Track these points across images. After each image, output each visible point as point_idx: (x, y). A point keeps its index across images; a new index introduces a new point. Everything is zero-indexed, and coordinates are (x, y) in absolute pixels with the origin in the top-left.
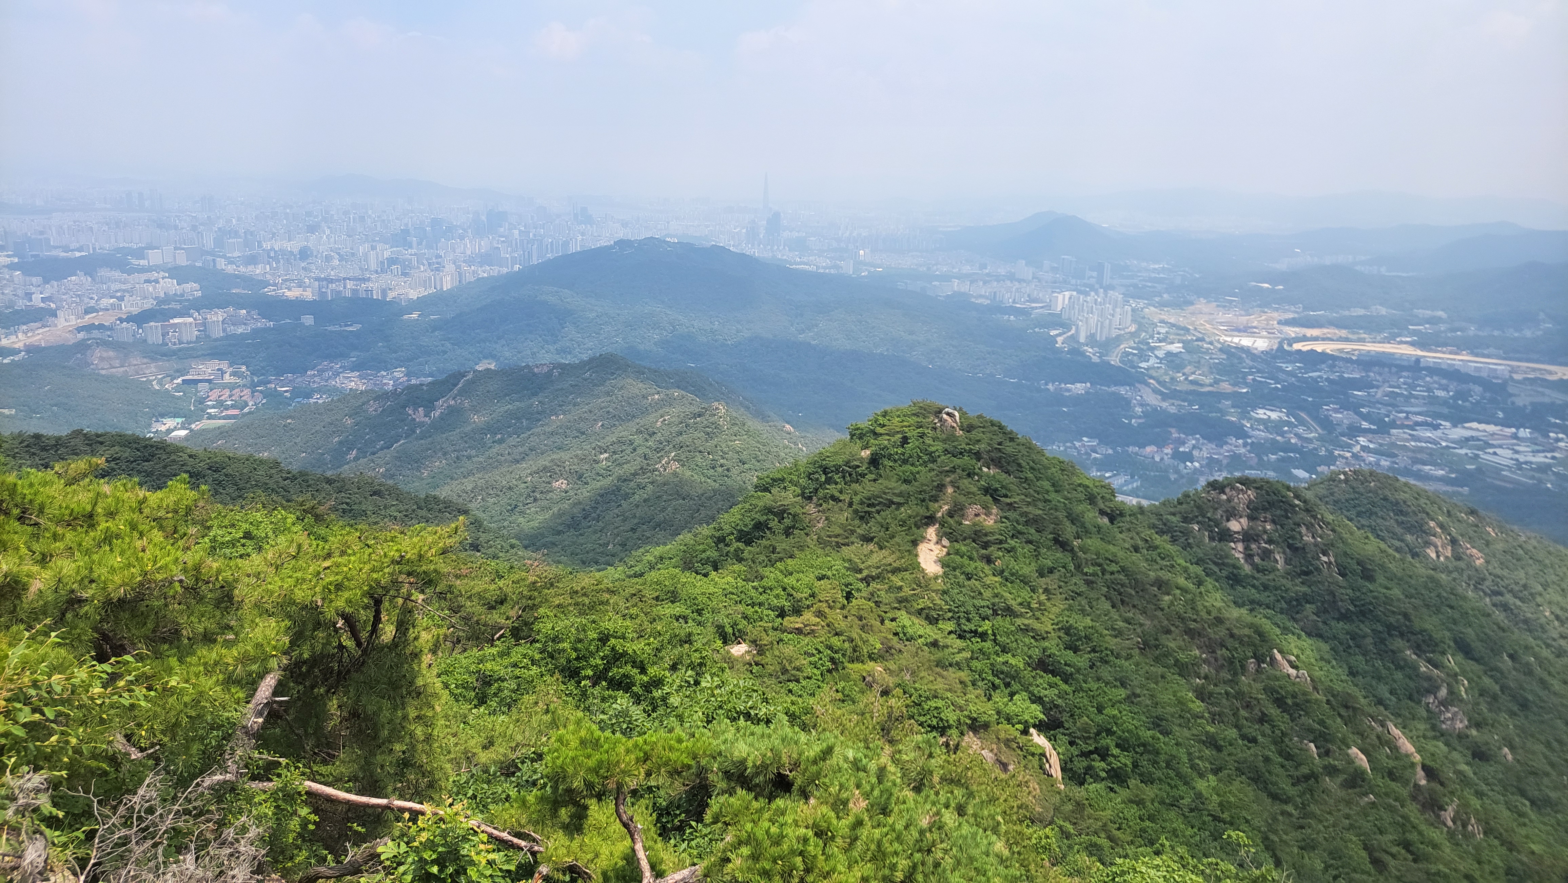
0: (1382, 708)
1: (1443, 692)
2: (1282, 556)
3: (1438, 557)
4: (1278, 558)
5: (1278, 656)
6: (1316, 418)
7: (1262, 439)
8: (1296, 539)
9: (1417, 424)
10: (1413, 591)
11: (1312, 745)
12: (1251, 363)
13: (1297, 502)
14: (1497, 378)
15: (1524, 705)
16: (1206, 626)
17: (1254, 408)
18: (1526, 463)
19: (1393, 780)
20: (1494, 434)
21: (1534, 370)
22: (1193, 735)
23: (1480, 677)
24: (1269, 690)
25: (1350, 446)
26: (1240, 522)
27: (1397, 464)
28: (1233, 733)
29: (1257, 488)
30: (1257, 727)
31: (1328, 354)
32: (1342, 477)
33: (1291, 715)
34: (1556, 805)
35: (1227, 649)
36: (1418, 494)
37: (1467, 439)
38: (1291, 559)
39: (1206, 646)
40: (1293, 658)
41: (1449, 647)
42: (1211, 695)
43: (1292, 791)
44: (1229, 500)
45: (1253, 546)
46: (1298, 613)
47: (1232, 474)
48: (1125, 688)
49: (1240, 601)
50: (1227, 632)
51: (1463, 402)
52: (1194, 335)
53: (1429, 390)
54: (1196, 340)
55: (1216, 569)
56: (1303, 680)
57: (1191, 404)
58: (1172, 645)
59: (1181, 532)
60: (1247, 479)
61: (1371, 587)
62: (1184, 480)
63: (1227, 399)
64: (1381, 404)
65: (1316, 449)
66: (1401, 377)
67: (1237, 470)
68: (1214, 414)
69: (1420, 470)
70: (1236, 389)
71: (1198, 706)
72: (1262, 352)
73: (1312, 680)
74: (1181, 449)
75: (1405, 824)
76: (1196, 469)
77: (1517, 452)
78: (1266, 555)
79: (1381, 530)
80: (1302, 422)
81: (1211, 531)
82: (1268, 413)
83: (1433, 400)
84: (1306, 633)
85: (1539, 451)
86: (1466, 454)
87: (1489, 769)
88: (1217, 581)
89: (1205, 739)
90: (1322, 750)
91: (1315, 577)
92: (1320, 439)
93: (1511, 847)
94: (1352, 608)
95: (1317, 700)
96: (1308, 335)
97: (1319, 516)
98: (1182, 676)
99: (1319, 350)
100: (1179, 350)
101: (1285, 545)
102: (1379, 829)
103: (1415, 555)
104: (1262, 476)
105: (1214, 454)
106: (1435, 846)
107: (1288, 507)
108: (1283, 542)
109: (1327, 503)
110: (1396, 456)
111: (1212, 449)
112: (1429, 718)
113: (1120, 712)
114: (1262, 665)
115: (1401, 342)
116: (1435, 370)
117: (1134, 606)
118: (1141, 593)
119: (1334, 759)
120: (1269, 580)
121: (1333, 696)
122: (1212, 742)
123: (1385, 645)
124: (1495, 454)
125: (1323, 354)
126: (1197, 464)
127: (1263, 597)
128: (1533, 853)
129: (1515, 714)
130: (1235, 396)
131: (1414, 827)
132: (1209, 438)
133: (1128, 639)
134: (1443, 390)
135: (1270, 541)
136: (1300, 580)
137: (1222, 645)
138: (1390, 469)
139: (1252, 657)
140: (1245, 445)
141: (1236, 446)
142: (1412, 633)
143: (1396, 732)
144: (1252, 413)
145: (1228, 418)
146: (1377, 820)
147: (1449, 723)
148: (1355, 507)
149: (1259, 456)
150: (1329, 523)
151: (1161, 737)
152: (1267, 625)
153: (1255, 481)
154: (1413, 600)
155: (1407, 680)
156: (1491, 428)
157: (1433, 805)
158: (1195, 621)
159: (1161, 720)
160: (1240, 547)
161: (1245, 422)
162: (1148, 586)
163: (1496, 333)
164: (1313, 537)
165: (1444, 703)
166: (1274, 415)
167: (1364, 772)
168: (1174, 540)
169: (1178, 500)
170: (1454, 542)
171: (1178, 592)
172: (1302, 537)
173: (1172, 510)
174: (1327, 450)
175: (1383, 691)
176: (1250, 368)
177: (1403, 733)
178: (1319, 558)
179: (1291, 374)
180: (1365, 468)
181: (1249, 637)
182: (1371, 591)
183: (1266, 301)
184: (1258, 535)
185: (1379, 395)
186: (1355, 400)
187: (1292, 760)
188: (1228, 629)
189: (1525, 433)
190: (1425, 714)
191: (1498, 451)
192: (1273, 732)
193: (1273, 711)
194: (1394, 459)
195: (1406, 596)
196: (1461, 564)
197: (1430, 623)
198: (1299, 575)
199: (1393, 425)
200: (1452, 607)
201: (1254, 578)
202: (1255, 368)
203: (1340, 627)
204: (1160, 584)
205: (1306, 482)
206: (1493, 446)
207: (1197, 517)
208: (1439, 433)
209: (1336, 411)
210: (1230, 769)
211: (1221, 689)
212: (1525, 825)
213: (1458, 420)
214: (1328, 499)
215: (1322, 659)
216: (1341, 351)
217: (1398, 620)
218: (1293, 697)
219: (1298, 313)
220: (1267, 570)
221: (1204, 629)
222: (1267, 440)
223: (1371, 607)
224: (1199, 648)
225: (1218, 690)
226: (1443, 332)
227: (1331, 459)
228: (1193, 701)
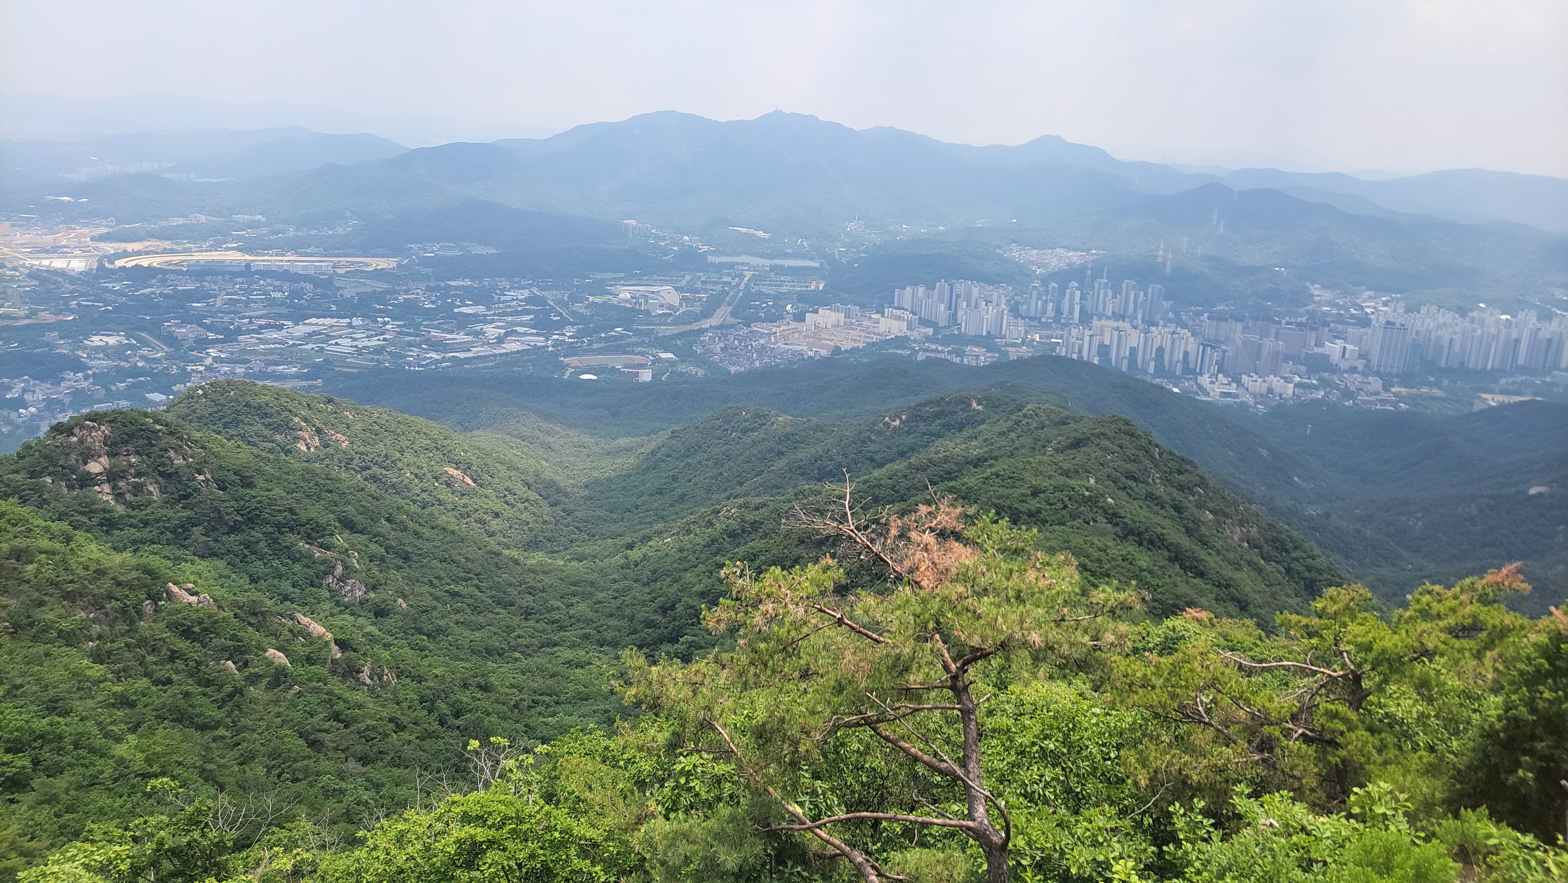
0: (288, 603)
1: (339, 570)
2: (155, 486)
3: (308, 448)
4: (152, 489)
5: (175, 589)
6: (158, 337)
7: (104, 368)
8: (166, 465)
9: (261, 327)
10: (293, 486)
11: (230, 663)
12: (72, 287)
13: (159, 427)
14: (324, 274)
15: (406, 558)
16: (86, 583)
17: (87, 336)
18: (364, 348)
19: (313, 664)
20: (331, 327)
21: (352, 263)
22: (99, 702)
23: (366, 546)
24: (172, 626)
25: (201, 360)
26: (99, 462)
27: (251, 369)
28: (144, 682)
29: (110, 422)
30: (169, 666)
31: (154, 268)
32: (200, 392)
33: (201, 642)
34: (446, 630)
35: (117, 600)
36: (278, 394)
37: (310, 335)
38: (166, 487)
39: (92, 605)
40: (190, 586)
41: (335, 527)
42: (109, 653)
43: (218, 715)
44: (81, 441)
45: (121, 484)
46: (186, 539)
49: (121, 545)
50: (112, 582)
51: (299, 300)
53: (265, 293)
55: (84, 519)
56: (206, 603)
57: (8, 342)
58: (50, 616)
59: (30, 489)
60: (97, 414)
61: (253, 493)
62: (21, 431)
63: (50, 330)
64: (222, 312)
65: (167, 368)
66: (236, 284)
67: (84, 406)
68: (40, 350)
69: (274, 371)
70: (60, 317)
71: (97, 670)
72: (81, 273)
73: (215, 600)
74: (8, 396)
75: (331, 699)
76: (32, 415)
77: (355, 340)
78: (138, 489)
79: (251, 436)
80: (146, 344)
81: (69, 480)
82: (105, 339)
83: (270, 302)
84: (199, 556)
85: (372, 336)
86: (313, 349)
87: (389, 622)
88: (87, 531)
89: (113, 701)
90: (241, 663)
91: (195, 498)
92: (168, 357)
93: (419, 679)
94: (239, 518)
95: (224, 618)
96: (130, 250)
97: (185, 437)
98: (71, 645)
99: (145, 264)
101: (155, 474)
102: (309, 713)
103: (287, 452)
104: (115, 407)
105: (51, 394)
106: (360, 706)
107: (149, 434)
108: (153, 471)
109: (190, 421)
110: (250, 361)
111: (50, 389)
112: (332, 597)
114: (160, 603)
115: (227, 249)
116: (265, 273)
119: (254, 667)
120: (147, 515)
121: (240, 608)
122: (124, 702)
123: (279, 544)
124: (337, 344)
125: (150, 268)
126: (33, 410)
127: (144, 534)
128: (437, 676)
129: (401, 568)
130: (58, 326)
131: (339, 698)
132: (40, 377)
134: (278, 291)
135: (139, 474)
136: (181, 505)
137: (111, 597)
138: (246, 375)
139: (147, 599)
140: (86, 378)
141: (76, 381)
142: (300, 525)
143: (304, 620)
144: (85, 342)
145: (58, 351)
146: (305, 706)
147: (350, 595)
148: (220, 419)
149: (105, 387)
150: (197, 441)
151: (60, 719)
152: (155, 562)
153: (106, 414)
154: (295, 494)
155: (305, 569)
156: (329, 321)
157: (351, 672)
158: (71, 582)
159: (57, 701)
160: (107, 488)
161: (80, 353)
163: (313, 232)
164: (184, 459)
165: (342, 579)
166: (112, 341)
167: (284, 668)
168: (24, 501)
169: (18, 454)
170: (319, 431)
171: (43, 556)
172: (172, 462)
173: (13, 467)
174: (178, 368)
175: (286, 586)
176: (71, 292)
177: (312, 619)
178: (195, 479)
179: (120, 293)
180: (221, 378)
181: (138, 579)
182: (254, 497)
183: (71, 216)
184: (123, 472)
185: (218, 304)
186: (195, 313)
187: (213, 685)
188: (113, 579)
189: (357, 321)
190: (328, 595)
191: (339, 341)
192: (187, 666)
193: (182, 645)
194: (248, 365)
195: (288, 493)
196: (330, 450)
197: (314, 511)
198: (179, 501)
199: (239, 331)
200: (330, 492)
201: (130, 517)
202: (78, 291)
203: (232, 541)
204: (18, 554)
205: (164, 405)
206: (334, 337)
207: (47, 468)
208: (284, 333)
209: (178, 326)
210: (150, 720)
211: (120, 643)
212: (426, 656)
213: (299, 318)
214: (190, 417)
215: (221, 576)
216: (169, 263)
217: (285, 517)
218: (199, 623)
219: (111, 227)
220: (143, 505)
221: (85, 587)
222: (110, 368)
223: (257, 512)
224: (84, 609)
225: (116, 645)
226: (265, 235)
227: (184, 376)
228: (91, 668)
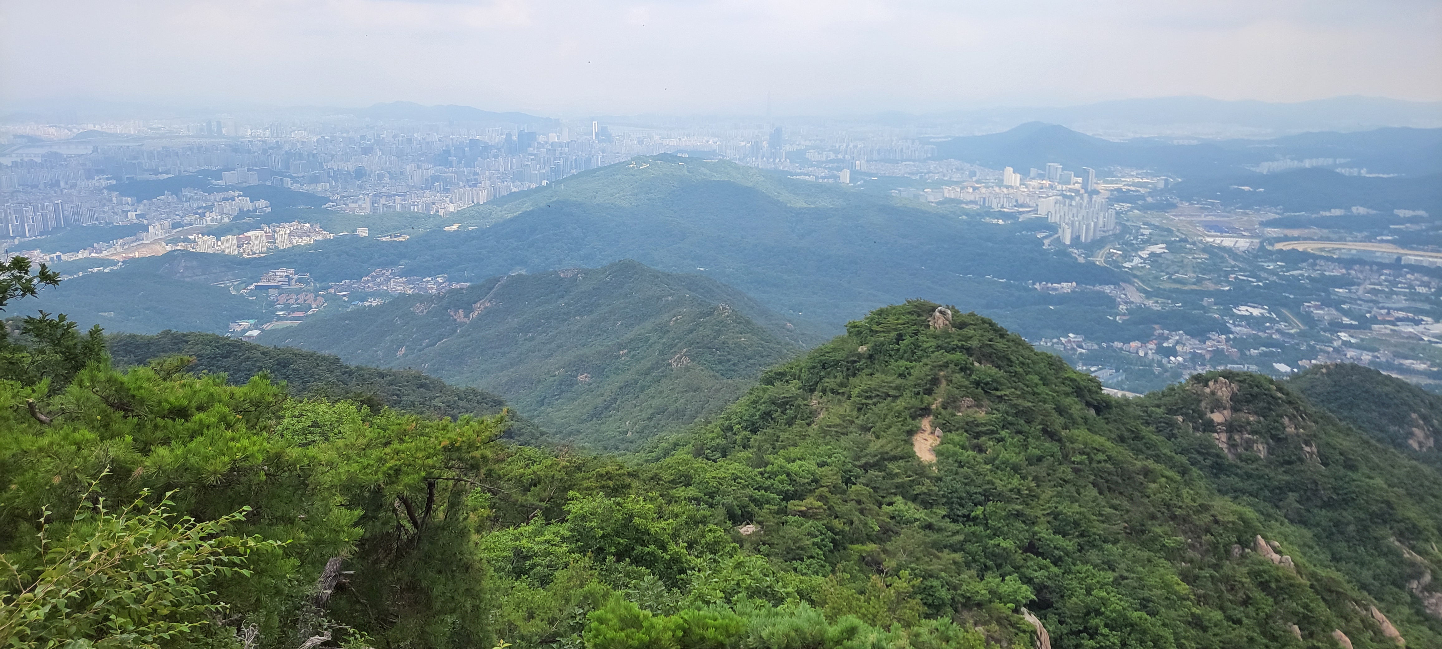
0: (1366, 593)
1: (1427, 578)
2: (1265, 446)
3: (1421, 447)
4: (1261, 448)
5: (1262, 542)
6: (1298, 315)
7: (1244, 334)
8: (1279, 430)
9: (1399, 319)
10: (1396, 481)
11: (1296, 627)
12: (1233, 263)
13: (1279, 395)
16: (1191, 512)
17: (1236, 306)
22: (1179, 616)
24: (1254, 574)
25: (1330, 341)
26: (1223, 414)
27: (1378, 358)
28: (1217, 615)
29: (1240, 381)
30: (1242, 609)
31: (1308, 253)
32: (1324, 370)
33: (1275, 598)
35: (1212, 535)
36: (1400, 387)
38: (1274, 449)
39: (1192, 532)
40: (1277, 544)
41: (1433, 534)
42: (1197, 578)
44: (1213, 393)
45: (1237, 437)
46: (1281, 500)
47: (1215, 368)
48: (1114, 570)
49: (1224, 489)
50: (1212, 518)
52: (1177, 236)
53: (1411, 287)
54: (1180, 241)
55: (1200, 458)
56: (1287, 565)
57: (1174, 302)
58: (1158, 530)
59: (1165, 423)
60: (1230, 373)
61: (1355, 477)
62: (1168, 374)
63: (1209, 297)
64: (1362, 300)
65: (1298, 344)
66: (1382, 275)
67: (1220, 364)
68: (1196, 312)
69: (1402, 364)
70: (1219, 287)
71: (1183, 588)
72: (1244, 252)
73: (1296, 565)
74: (1165, 345)
76: (1179, 363)
78: (1249, 445)
79: (1363, 422)
80: (1285, 320)
81: (1195, 422)
82: (1250, 309)
83: (1413, 296)
84: (1289, 520)
88: (1201, 469)
89: (1190, 620)
90: (1306, 632)
91: (1298, 467)
92: (1302, 334)
94: (1335, 497)
95: (1300, 584)
96: (1289, 235)
97: (1301, 408)
98: (1170, 560)
99: (1300, 249)
100: (1162, 251)
101: (1268, 436)
103: (1398, 446)
104: (1246, 370)
105: (1197, 349)
107: (1270, 399)
108: (1266, 432)
109: (1309, 395)
110: (1378, 350)
111: (1195, 344)
112: (1413, 603)
113: (1108, 593)
114: (1247, 550)
115: (1382, 241)
116: (1414, 268)
117: (1121, 493)
118: (1127, 481)
119: (1319, 641)
120: (1252, 469)
121: (1317, 580)
122: (1197, 623)
123: (1368, 531)
125: (1304, 253)
126: (1180, 359)
127: (1246, 485)
130: (1217, 294)
132: (1192, 334)
133: (1115, 525)
134: (1425, 286)
135: (1253, 432)
136: (1283, 469)
137: (1208, 531)
138: (1371, 362)
139: (1236, 543)
140: (1228, 340)
141: (1219, 342)
142: (1395, 521)
143: (1379, 615)
144: (1234, 310)
145: (1210, 314)
147: (1433, 608)
148: (1336, 399)
149: (1241, 352)
150: (1311, 415)
151: (1148, 617)
152: (1250, 513)
153: (1238, 374)
154: (1396, 489)
155: (1390, 566)
158: (1180, 507)
159: (1148, 601)
160: (1224, 437)
161: (1226, 318)
162: (1135, 475)
164: (1296, 428)
165: (1428, 589)
166: (1256, 312)
168: (1159, 431)
169: (1163, 393)
170: (1436, 433)
171: (1164, 480)
172: (1284, 428)
173: (1156, 402)
174: (1309, 345)
175: (1366, 575)
176: (1233, 267)
177: (1387, 617)
178: (1302, 449)
179: (1273, 272)
180: (1347, 362)
181: (1233, 523)
182: (1354, 480)
183: (1248, 202)
184: (1241, 426)
185: (1360, 292)
186: (1336, 297)
187: (1277, 641)
188: (1213, 516)
190: (1409, 599)
192: (1257, 614)
193: (1257, 594)
194: (1376, 354)
195: (1389, 486)
197: (1413, 512)
198: (1282, 465)
199: (1375, 320)
200: (1435, 496)
201: (1238, 467)
202: (1238, 266)
203: (1323, 515)
204: (1147, 472)
205: (1288, 376)
207: (1181, 409)
208: (1420, 328)
209: (1317, 307)
211: (1206, 573)
214: (1309, 392)
215: (1305, 545)
216: (1322, 250)
217: (1381, 508)
218: (1277, 581)
219: (1278, 214)
220: (1250, 460)
221: (1189, 515)
222: (1249, 336)
223: (1354, 496)
224: (1185, 533)
225: (1203, 573)
226: (1423, 231)
227: (1312, 353)
228: (1179, 584)
